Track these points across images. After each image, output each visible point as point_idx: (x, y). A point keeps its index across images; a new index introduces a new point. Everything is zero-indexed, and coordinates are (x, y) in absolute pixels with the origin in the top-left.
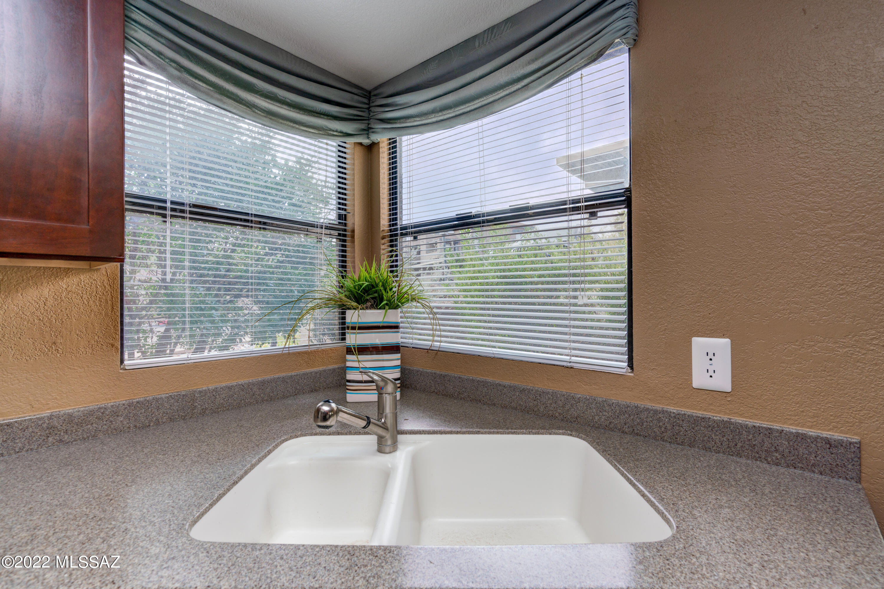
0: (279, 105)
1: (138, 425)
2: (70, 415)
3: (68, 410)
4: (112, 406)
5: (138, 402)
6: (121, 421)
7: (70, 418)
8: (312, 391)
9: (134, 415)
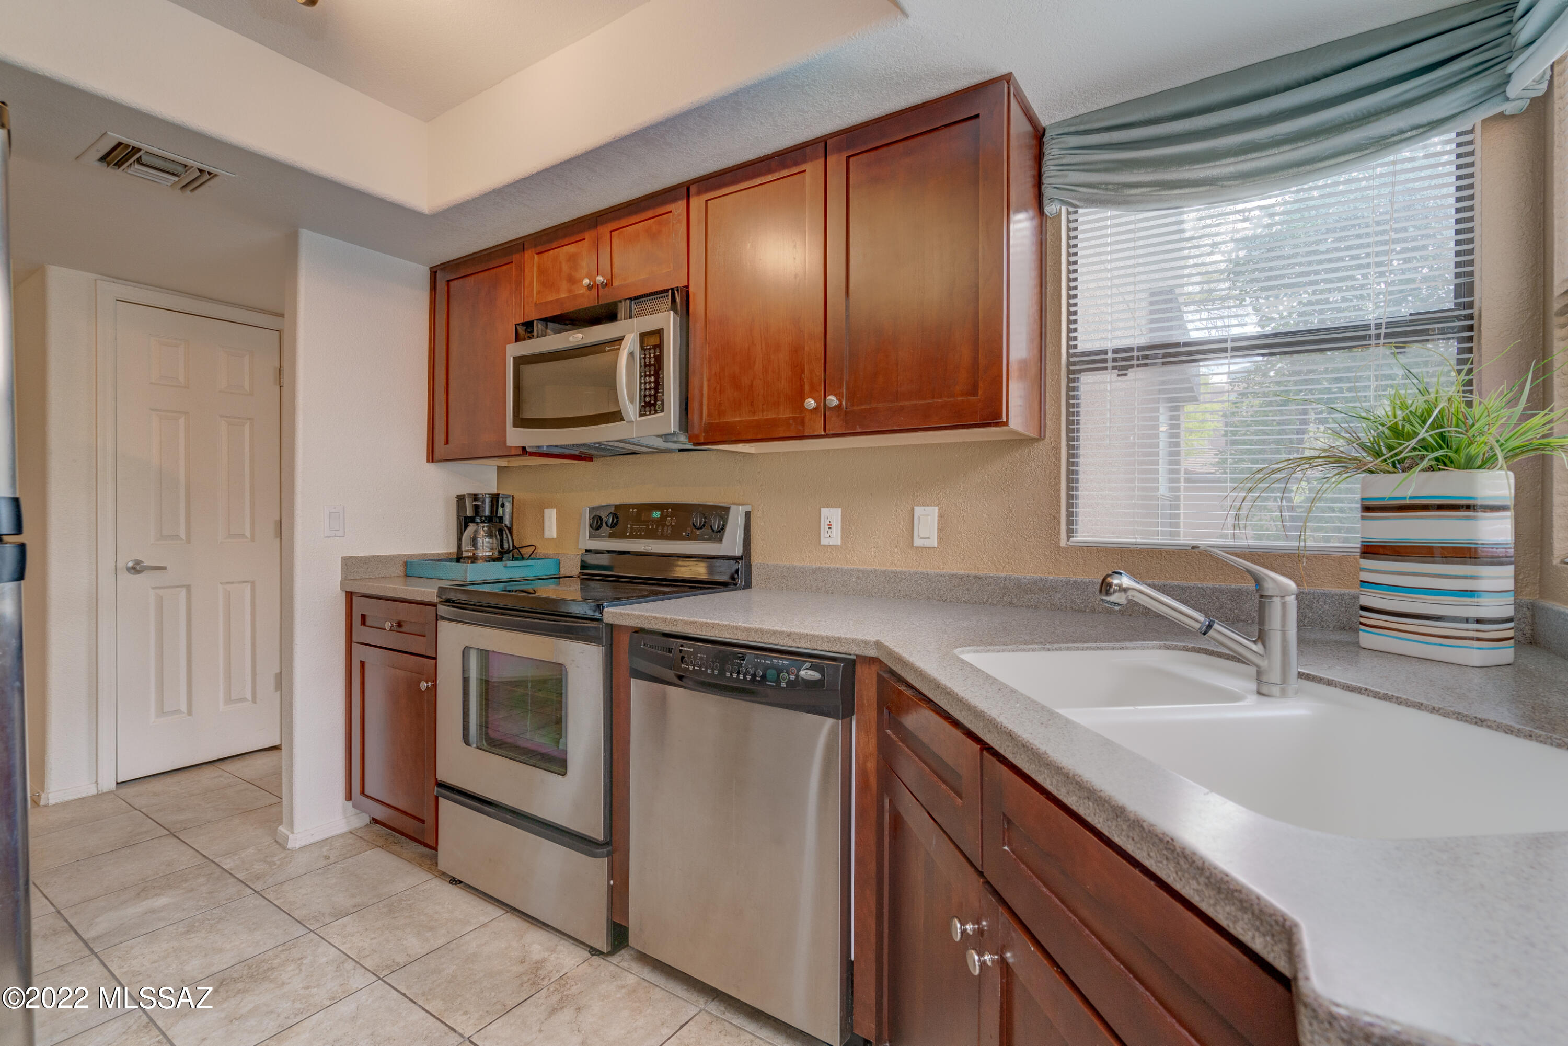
0: (1303, 144)
1: (1074, 607)
2: (1019, 580)
3: (1019, 576)
4: (1052, 580)
5: (1074, 582)
6: (1059, 599)
7: (1018, 584)
8: (1343, 629)
9: (1071, 595)
